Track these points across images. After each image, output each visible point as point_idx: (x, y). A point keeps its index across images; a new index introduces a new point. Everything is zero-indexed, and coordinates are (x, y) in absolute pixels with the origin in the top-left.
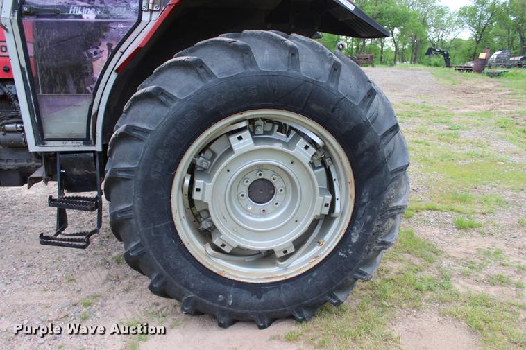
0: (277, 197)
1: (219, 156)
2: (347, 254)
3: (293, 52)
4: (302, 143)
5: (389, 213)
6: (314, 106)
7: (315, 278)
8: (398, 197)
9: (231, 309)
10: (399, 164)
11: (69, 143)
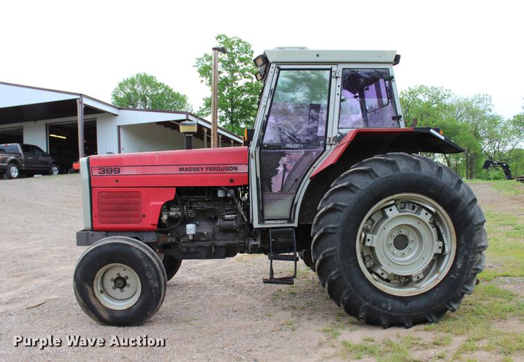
0: (410, 246)
1: (376, 222)
2: (455, 276)
3: (418, 162)
4: (424, 211)
5: (477, 250)
6: (431, 190)
7: (438, 292)
8: (481, 241)
9: (390, 313)
10: (480, 221)
11: (279, 222)
